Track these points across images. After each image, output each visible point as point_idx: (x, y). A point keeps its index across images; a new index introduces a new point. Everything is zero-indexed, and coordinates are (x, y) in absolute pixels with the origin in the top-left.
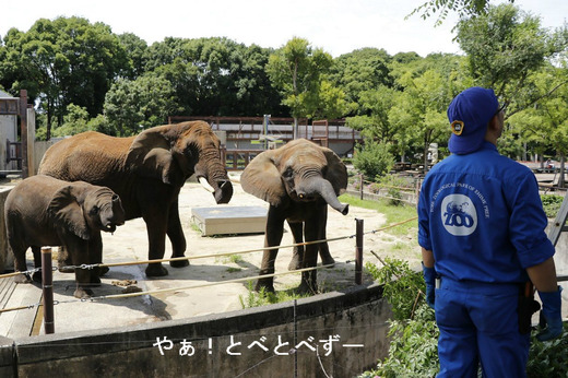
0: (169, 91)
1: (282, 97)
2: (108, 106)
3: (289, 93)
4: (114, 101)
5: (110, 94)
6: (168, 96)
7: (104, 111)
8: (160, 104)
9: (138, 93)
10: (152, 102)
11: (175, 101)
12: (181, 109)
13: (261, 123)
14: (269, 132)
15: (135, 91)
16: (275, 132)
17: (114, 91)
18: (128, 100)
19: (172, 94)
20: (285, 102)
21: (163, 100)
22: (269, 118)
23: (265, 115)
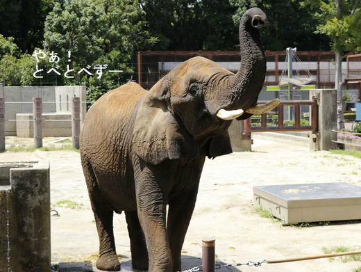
0: (135, 13)
1: (317, 22)
2: (51, 36)
3: (328, 15)
4: (59, 29)
5: (52, 19)
6: (134, 21)
7: (45, 44)
8: (123, 31)
9: (95, 17)
10: (113, 30)
11: (144, 28)
12: (153, 40)
13: (283, 59)
14: (294, 73)
15: (92, 14)
16: (303, 73)
17: (59, 13)
18: (81, 28)
19: (140, 17)
20: (322, 29)
21: (127, 28)
22: (294, 52)
23: (288, 49)
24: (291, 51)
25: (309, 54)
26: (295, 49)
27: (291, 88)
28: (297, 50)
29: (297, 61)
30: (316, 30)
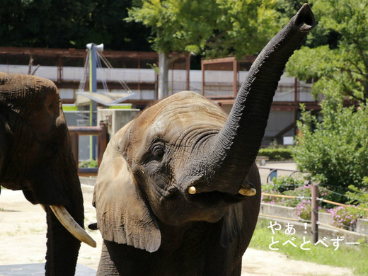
13: (79, 62)
14: (99, 86)
16: (114, 86)
20: (137, 15)
22: (98, 50)
23: (89, 45)
24: (95, 49)
25: (139, 56)
26: (102, 46)
27: (95, 109)
28: (105, 47)
29: (104, 66)
30: (127, 16)
